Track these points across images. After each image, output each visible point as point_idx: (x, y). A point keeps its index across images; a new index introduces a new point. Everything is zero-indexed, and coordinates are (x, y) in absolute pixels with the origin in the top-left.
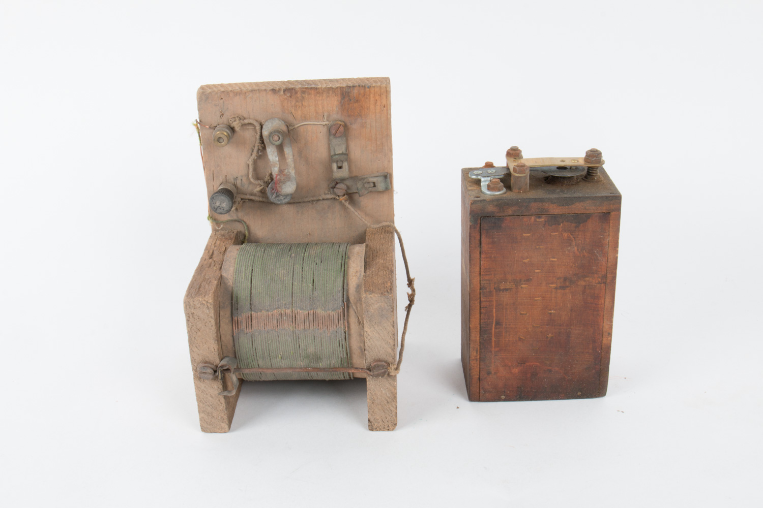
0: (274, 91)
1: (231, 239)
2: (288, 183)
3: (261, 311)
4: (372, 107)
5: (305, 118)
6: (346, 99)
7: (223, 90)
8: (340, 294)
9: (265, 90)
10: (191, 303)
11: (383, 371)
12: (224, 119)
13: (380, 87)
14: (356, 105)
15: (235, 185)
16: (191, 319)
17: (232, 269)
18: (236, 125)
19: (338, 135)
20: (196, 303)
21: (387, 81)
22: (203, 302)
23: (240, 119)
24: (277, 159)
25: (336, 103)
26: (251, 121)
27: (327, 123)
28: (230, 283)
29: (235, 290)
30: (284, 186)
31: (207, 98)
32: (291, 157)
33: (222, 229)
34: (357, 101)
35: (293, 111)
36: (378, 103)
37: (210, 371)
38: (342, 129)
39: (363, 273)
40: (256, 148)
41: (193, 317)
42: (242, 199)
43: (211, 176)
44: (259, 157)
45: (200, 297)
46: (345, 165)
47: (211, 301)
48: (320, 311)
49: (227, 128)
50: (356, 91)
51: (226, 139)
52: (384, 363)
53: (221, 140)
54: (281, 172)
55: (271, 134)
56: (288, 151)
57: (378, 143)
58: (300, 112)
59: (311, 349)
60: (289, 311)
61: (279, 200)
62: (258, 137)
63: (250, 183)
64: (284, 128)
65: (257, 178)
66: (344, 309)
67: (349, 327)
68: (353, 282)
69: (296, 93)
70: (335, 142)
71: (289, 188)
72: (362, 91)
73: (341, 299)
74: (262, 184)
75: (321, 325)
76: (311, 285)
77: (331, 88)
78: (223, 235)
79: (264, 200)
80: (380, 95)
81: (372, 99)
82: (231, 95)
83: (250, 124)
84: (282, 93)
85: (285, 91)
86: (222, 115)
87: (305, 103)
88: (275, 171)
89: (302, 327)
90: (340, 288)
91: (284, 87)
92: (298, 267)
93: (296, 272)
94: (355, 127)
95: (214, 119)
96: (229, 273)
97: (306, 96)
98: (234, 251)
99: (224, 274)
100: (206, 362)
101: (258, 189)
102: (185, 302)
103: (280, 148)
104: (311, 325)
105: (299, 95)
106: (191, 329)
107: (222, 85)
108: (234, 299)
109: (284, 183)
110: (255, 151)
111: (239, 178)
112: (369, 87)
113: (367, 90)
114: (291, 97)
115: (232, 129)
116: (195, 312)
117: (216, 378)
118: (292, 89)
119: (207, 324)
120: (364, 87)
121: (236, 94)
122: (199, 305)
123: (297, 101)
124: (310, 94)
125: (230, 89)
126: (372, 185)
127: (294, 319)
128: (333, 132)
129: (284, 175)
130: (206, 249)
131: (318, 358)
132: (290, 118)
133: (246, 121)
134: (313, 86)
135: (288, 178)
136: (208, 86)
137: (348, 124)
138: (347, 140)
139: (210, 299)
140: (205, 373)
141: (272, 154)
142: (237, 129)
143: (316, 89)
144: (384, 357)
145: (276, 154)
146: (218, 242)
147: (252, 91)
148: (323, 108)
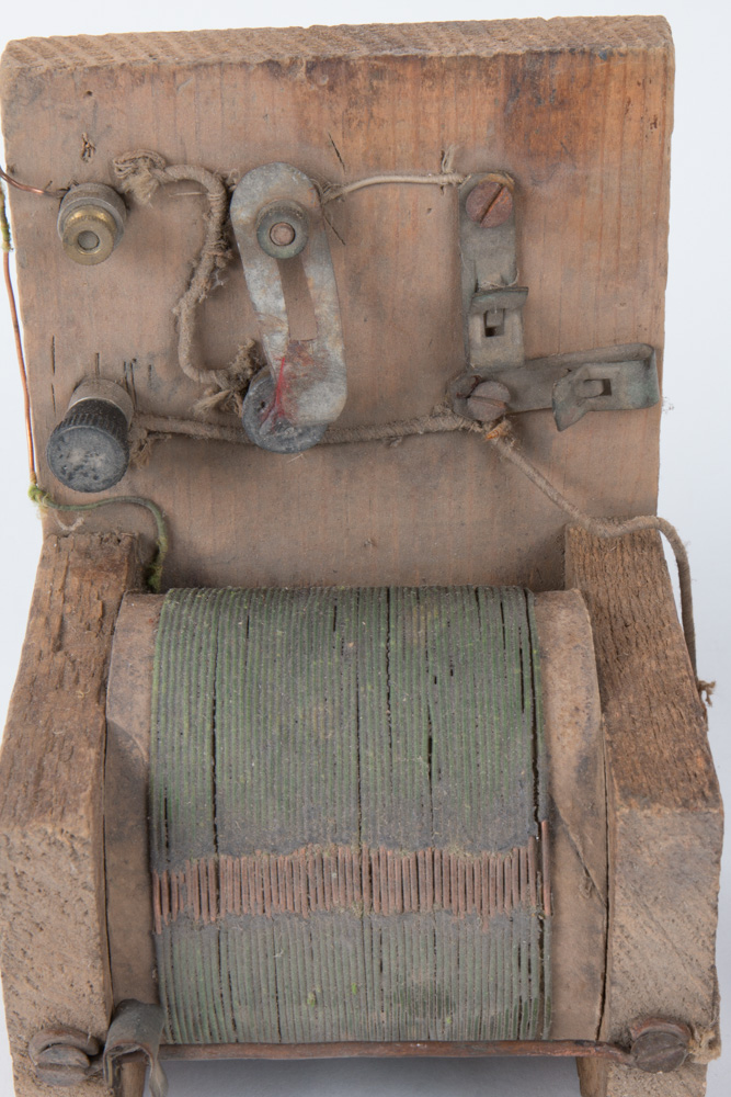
0: (273, 67)
1: (115, 568)
2: (322, 389)
3: (252, 853)
4: (612, 123)
5: (378, 163)
6: (525, 98)
7: (92, 62)
8: (527, 793)
9: (244, 64)
10: (16, 841)
11: (671, 1052)
12: (97, 164)
13: (645, 54)
14: (557, 117)
15: (128, 387)
17: (141, 698)
18: (140, 186)
19: (491, 220)
20: (34, 840)
21: (657, 28)
22: (59, 837)
23: (153, 165)
24: (282, 304)
25: (487, 110)
26: (190, 172)
27: (454, 178)
28: (140, 750)
29: (158, 776)
30: (304, 398)
31: (38, 91)
32: (330, 298)
33: (80, 531)
34: (563, 104)
35: (338, 138)
36: (635, 111)
37: (75, 1058)
38: (505, 200)
39: (597, 716)
40: (206, 263)
41: (19, 885)
42: (150, 433)
44: (215, 293)
45: (48, 818)
46: (513, 323)
47: (84, 833)
48: (455, 852)
49: (108, 198)
50: (559, 69)
51: (105, 237)
52: (674, 1028)
53: (90, 242)
54: (296, 348)
55: (262, 222)
56: (321, 278)
57: (625, 246)
58: (360, 141)
59: (421, 976)
60: (348, 852)
61: (281, 441)
62: (213, 226)
63: (180, 378)
64: (308, 198)
65: (205, 362)
66: (538, 846)
67: (554, 905)
68: (567, 746)
69: (351, 75)
70: (477, 242)
71: (323, 404)
72: (581, 70)
73: (528, 810)
74: (223, 383)
75: (458, 899)
76: (421, 760)
77: (475, 58)
78: (86, 554)
79: (228, 435)
80: (642, 84)
81: (614, 97)
82: (123, 80)
83: (186, 182)
84: (301, 74)
85: (312, 67)
86: (87, 150)
87: (382, 111)
88: (275, 345)
89: (393, 904)
90: (525, 772)
91: (309, 53)
92: (371, 692)
93: (365, 711)
94: (549, 192)
95: (60, 163)
96: (132, 712)
97: (385, 85)
98: (140, 626)
99: (116, 719)
100: (60, 1029)
101: (209, 401)
103: (291, 270)
104: (426, 899)
105: (361, 81)
106: (11, 924)
107: (82, 42)
108: (157, 811)
109: (306, 387)
110: (202, 274)
111: (144, 362)
112: (607, 56)
113: (600, 64)
114: (331, 88)
115: (125, 200)
116: (29, 870)
117: (93, 1078)
118: (339, 60)
119: (68, 909)
120: (589, 55)
121: (140, 77)
122: (44, 847)
123: (352, 104)
124: (399, 79)
125: (118, 59)
126: (599, 388)
127: (367, 876)
128: (476, 208)
129: (306, 360)
130: (36, 610)
131: (439, 1002)
132: (328, 163)
133: (174, 173)
134: (412, 51)
135: (320, 370)
136: (34, 44)
137: (527, 182)
138: (519, 237)
139: (81, 825)
140: (59, 1067)
141: (262, 289)
142: (142, 197)
143: (423, 60)
144: (675, 1005)
145: (277, 285)
146: (74, 581)
147: (197, 67)
148: (442, 126)
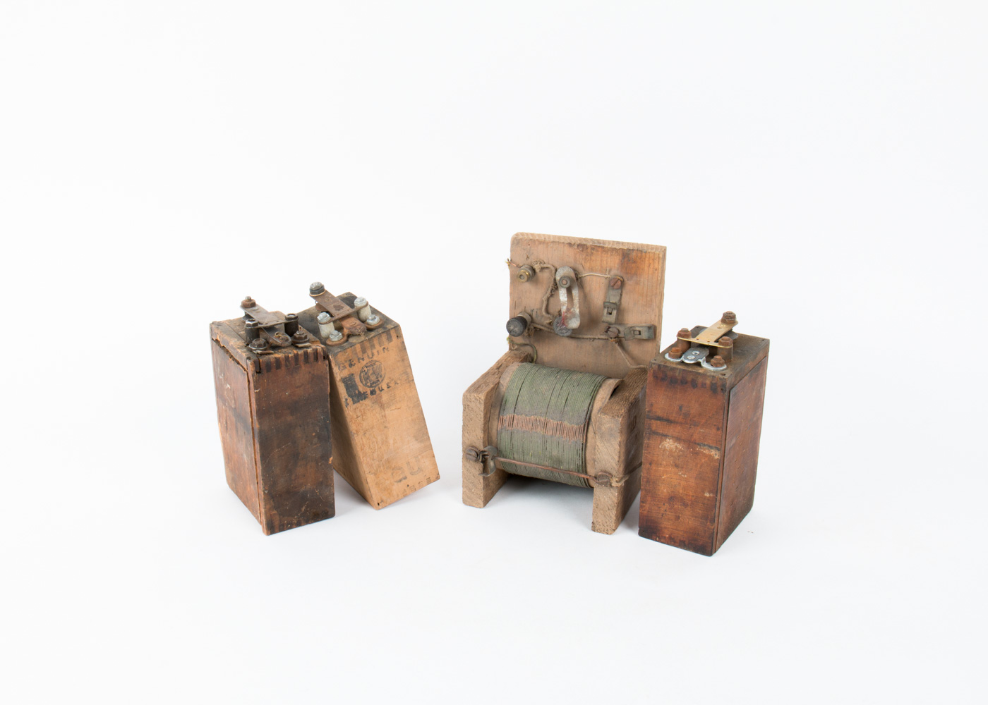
0: (570, 244)
1: (520, 358)
2: (573, 320)
3: (522, 415)
4: (646, 268)
5: (592, 270)
6: (626, 259)
7: (531, 238)
8: (585, 413)
9: (563, 243)
10: (468, 397)
11: (606, 480)
12: (529, 261)
13: (654, 253)
14: (633, 265)
15: (530, 316)
16: (467, 410)
17: (508, 378)
18: (537, 267)
19: (615, 287)
20: (472, 397)
21: (664, 250)
22: (478, 396)
23: (541, 263)
24: (566, 299)
25: (617, 261)
26: (549, 266)
27: (609, 276)
28: (503, 389)
29: (506, 394)
30: (568, 322)
31: (518, 243)
32: (577, 298)
33: (516, 350)
34: (635, 262)
35: (583, 263)
36: (651, 266)
37: (474, 453)
38: (619, 283)
39: (607, 400)
40: (550, 288)
41: (468, 407)
42: (535, 328)
43: (514, 305)
44: (552, 295)
45: (477, 392)
46: (614, 312)
47: (483, 398)
48: (566, 423)
49: (530, 269)
50: (634, 254)
51: (526, 278)
52: (607, 474)
53: (522, 277)
54: (568, 310)
55: (562, 279)
56: (575, 292)
57: (649, 299)
58: (588, 264)
59: (555, 453)
60: (542, 419)
61: (562, 333)
62: (553, 280)
63: (543, 316)
64: (573, 275)
65: (547, 311)
66: (585, 425)
67: (586, 441)
68: (598, 404)
69: (587, 248)
70: (611, 292)
71: (573, 323)
72: (639, 255)
73: (584, 416)
74: (551, 318)
75: (565, 435)
76: (564, 402)
77: (615, 249)
78: (515, 355)
79: (551, 331)
80: (654, 260)
81: (647, 262)
82: (537, 243)
83: (547, 268)
84: (576, 247)
85: (578, 245)
86: (528, 258)
87: (593, 258)
88: (564, 309)
89: (550, 433)
90: (586, 408)
91: (579, 242)
92: (558, 386)
93: (555, 389)
94: (629, 284)
95: (521, 260)
96: (505, 381)
97: (594, 252)
98: (515, 366)
99: (501, 382)
100: (473, 446)
101: (548, 321)
102: (464, 395)
103: (569, 290)
104: (558, 433)
105: (589, 250)
106: (465, 417)
107: (532, 235)
108: (504, 402)
109: (569, 319)
110: (550, 290)
111: (535, 310)
112: (646, 252)
113: (644, 254)
114: (582, 251)
115: (534, 270)
116: (470, 403)
117: (477, 460)
118: (584, 245)
119: (477, 416)
120: (641, 251)
121: (541, 243)
122: (474, 399)
123: (587, 255)
124: (597, 251)
125: (537, 238)
126: (638, 333)
127: (545, 426)
128: (612, 284)
129: (570, 313)
130: (498, 362)
131: (559, 462)
132: (580, 268)
133: (545, 266)
134: (601, 245)
135: (574, 315)
136: (522, 234)
137: (625, 280)
138: (621, 293)
139: (482, 396)
140: (470, 455)
141: (562, 295)
142: (537, 271)
143: (603, 247)
144: (609, 470)
145: (566, 295)
146: (509, 358)
147: (553, 242)
148: (607, 263)
